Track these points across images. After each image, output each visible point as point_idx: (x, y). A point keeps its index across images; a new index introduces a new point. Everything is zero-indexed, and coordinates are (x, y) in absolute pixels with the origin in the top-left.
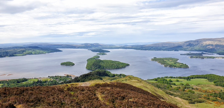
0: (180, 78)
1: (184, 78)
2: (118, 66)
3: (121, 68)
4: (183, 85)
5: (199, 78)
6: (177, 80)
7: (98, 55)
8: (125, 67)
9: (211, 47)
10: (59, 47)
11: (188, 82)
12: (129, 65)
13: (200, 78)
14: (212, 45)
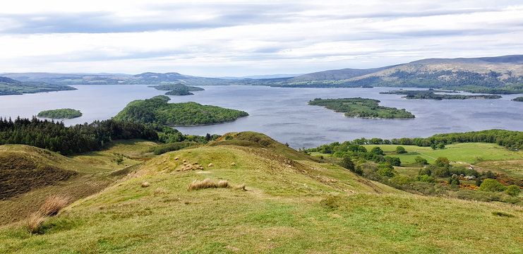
0: (408, 142)
1: (420, 143)
2: (210, 117)
3: (222, 122)
4: (426, 163)
5: (465, 141)
6: (398, 148)
7: (168, 96)
8: (234, 120)
9: (447, 78)
10: (76, 81)
11: (440, 153)
12: (248, 115)
13: (469, 141)
14: (449, 73)
